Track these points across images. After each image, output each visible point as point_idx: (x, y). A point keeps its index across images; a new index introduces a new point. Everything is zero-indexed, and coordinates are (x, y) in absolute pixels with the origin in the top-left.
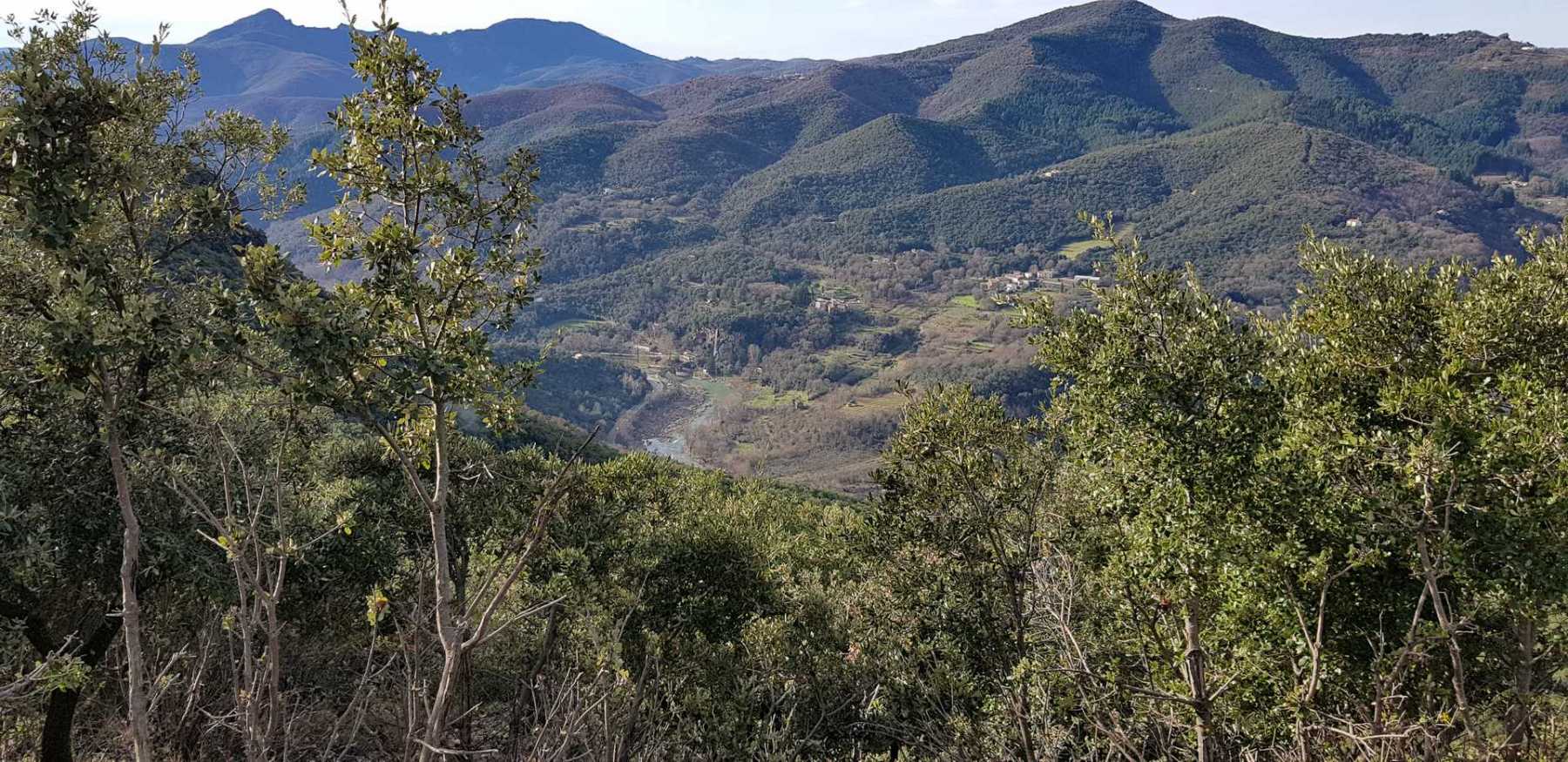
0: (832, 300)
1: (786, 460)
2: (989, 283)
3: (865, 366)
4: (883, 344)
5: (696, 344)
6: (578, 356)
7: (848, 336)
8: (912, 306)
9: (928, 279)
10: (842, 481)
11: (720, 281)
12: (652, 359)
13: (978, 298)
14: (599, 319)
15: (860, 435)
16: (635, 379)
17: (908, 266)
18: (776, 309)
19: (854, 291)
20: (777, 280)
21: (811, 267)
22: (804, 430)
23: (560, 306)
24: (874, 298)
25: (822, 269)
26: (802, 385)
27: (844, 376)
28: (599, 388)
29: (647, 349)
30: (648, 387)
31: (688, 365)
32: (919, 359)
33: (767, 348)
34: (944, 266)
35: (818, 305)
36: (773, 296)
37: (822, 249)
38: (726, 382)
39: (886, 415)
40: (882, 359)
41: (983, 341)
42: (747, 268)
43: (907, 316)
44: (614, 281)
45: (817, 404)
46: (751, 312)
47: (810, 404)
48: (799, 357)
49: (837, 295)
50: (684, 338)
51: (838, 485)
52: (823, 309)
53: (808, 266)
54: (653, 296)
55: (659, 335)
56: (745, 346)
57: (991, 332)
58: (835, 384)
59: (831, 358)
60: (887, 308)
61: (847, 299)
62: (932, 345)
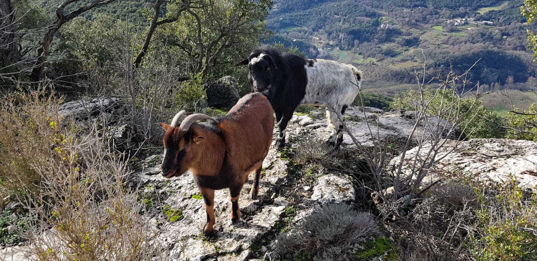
0: (387, 25)
1: (367, 83)
2: (448, 22)
3: (398, 50)
4: (405, 43)
5: (335, 38)
6: (294, 40)
7: (392, 39)
8: (418, 29)
9: (425, 18)
10: (388, 92)
11: (346, 16)
12: (319, 43)
13: (443, 27)
14: (301, 27)
15: (395, 76)
16: (314, 50)
17: (417, 13)
18: (366, 27)
19: (395, 22)
20: (367, 16)
21: (380, 12)
22: (374, 73)
23: (288, 22)
24: (403, 25)
25: (383, 12)
26: (374, 56)
27: (390, 54)
29: (318, 39)
30: (318, 53)
31: (332, 46)
32: (419, 49)
33: (361, 42)
34: (431, 14)
35: (382, 26)
36: (365, 22)
37: (384, 5)
38: (345, 53)
39: (406, 69)
40: (405, 48)
41: (444, 44)
42: (356, 11)
43: (415, 32)
44: (307, 13)
45: (379, 64)
46: (356, 28)
47: (377, 63)
48: (373, 45)
49: (390, 22)
50: (331, 36)
51: (386, 94)
52: (384, 28)
53: (379, 11)
54: (321, 19)
55: (322, 34)
56: (353, 39)
57: (448, 41)
58: (386, 56)
59: (385, 46)
60: (408, 29)
61: (393, 25)
62: (424, 44)
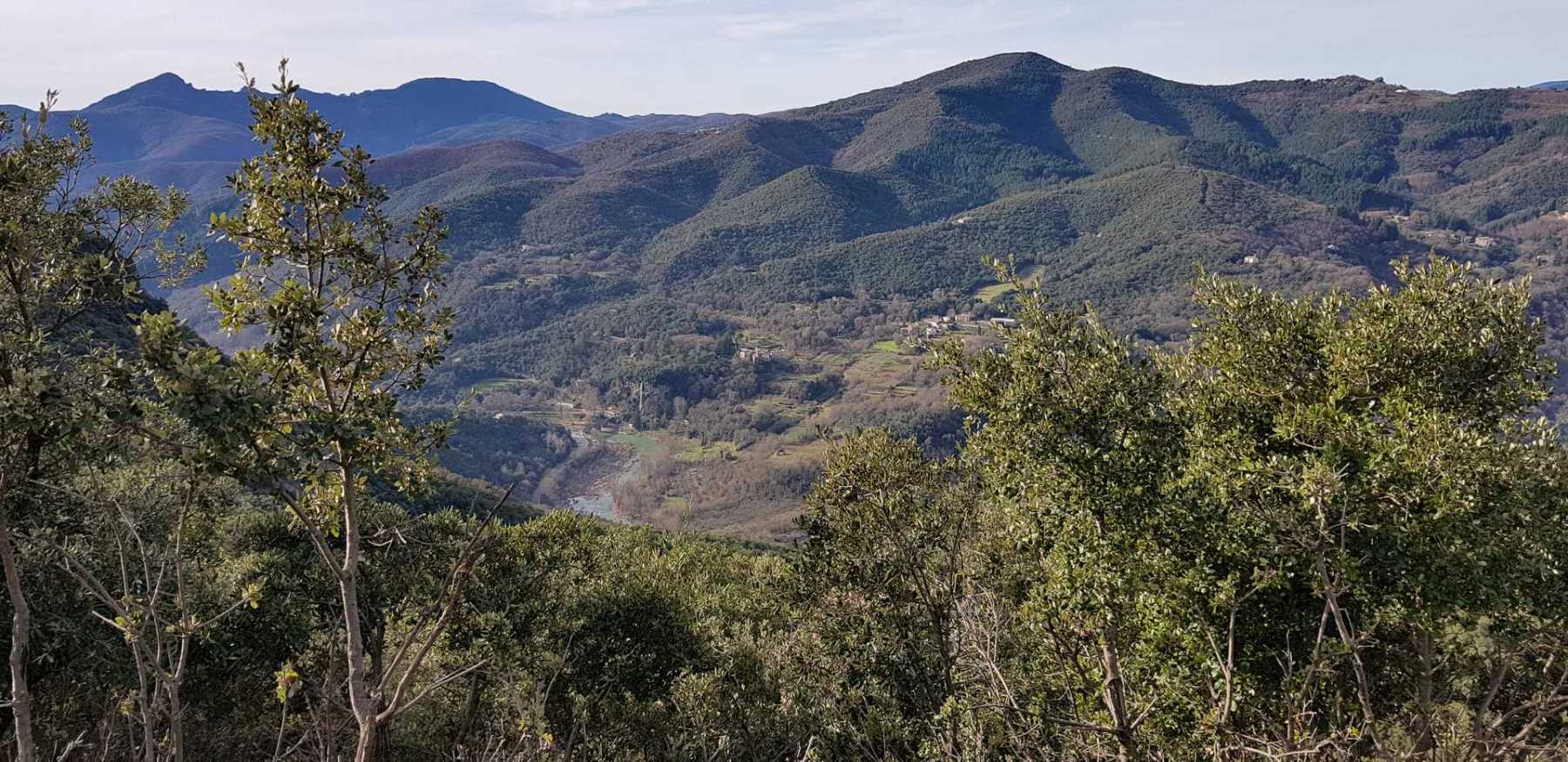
0: (757, 350)
1: (716, 513)
2: (909, 328)
3: (792, 414)
4: (808, 392)
5: (620, 399)
6: (498, 416)
7: (773, 385)
8: (835, 353)
9: (850, 325)
10: (773, 531)
11: (644, 335)
12: (576, 416)
13: (899, 343)
14: (520, 377)
15: (789, 482)
16: (559, 436)
17: (829, 314)
18: (701, 361)
19: (778, 340)
20: (701, 331)
21: (734, 318)
22: (733, 481)
23: (479, 366)
24: (798, 346)
25: (743, 318)
26: (730, 436)
27: (771, 425)
28: (522, 447)
29: (571, 406)
30: (573, 444)
31: (612, 421)
32: (844, 405)
33: (694, 400)
34: (865, 313)
35: (742, 355)
36: (698, 348)
37: (744, 299)
38: (651, 436)
39: (814, 462)
40: (808, 406)
41: (906, 385)
42: (670, 321)
43: (830, 363)
44: (534, 338)
45: (746, 454)
46: (676, 365)
47: (738, 454)
48: (725, 407)
49: (763, 343)
50: (608, 394)
51: (770, 535)
52: (747, 359)
53: (731, 317)
54: (575, 351)
55: (582, 391)
56: (670, 397)
57: (913, 376)
58: (762, 433)
59: (757, 407)
60: (811, 356)
61: (770, 348)
62: (857, 390)
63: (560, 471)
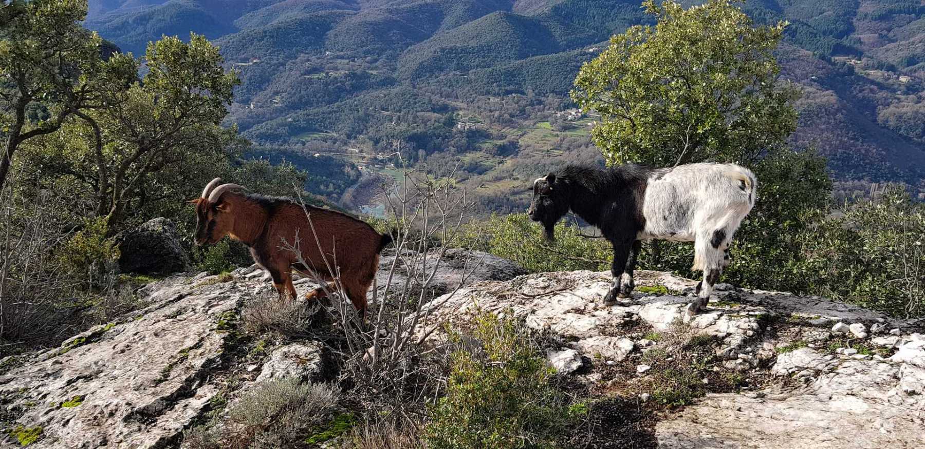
0: (468, 123)
2: (558, 115)
3: (488, 163)
4: (498, 150)
5: (386, 148)
6: (317, 155)
7: (477, 145)
8: (514, 128)
9: (523, 111)
11: (400, 111)
12: (360, 157)
13: (552, 124)
14: (326, 132)
15: (488, 204)
16: (352, 169)
17: (511, 103)
18: (435, 129)
19: (479, 118)
20: (433, 110)
21: (454, 103)
22: (454, 201)
23: (302, 124)
24: (492, 123)
25: (459, 104)
26: (451, 174)
27: (476, 169)
28: (330, 175)
29: (357, 151)
30: (360, 174)
31: (382, 161)
32: (519, 160)
33: (429, 152)
34: (532, 104)
35: (459, 126)
36: (433, 121)
37: (459, 92)
38: (404, 172)
39: (503, 193)
40: (498, 159)
41: (556, 149)
42: (416, 103)
43: (511, 134)
44: (335, 109)
45: (461, 186)
46: (420, 130)
47: (457, 185)
48: (448, 157)
49: (471, 120)
50: (379, 145)
52: (463, 129)
53: (452, 103)
54: (359, 118)
55: (364, 143)
56: (416, 149)
57: (561, 144)
58: (471, 174)
59: (468, 158)
60: (499, 129)
61: (476, 123)
62: (526, 151)
63: (353, 189)
